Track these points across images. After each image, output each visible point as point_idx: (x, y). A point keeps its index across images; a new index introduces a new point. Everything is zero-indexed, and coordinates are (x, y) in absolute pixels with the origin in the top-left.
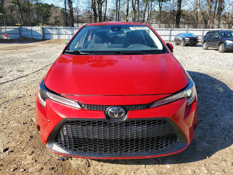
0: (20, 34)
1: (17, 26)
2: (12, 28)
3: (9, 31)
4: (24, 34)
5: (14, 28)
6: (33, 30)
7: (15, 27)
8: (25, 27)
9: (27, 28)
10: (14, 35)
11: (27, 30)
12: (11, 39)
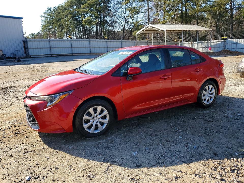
0: (224, 47)
1: (223, 39)
2: (218, 42)
3: (215, 45)
4: (227, 47)
5: (220, 42)
6: (239, 42)
7: (221, 40)
8: (231, 40)
9: (233, 41)
10: (219, 48)
11: (232, 43)
12: (214, 53)
